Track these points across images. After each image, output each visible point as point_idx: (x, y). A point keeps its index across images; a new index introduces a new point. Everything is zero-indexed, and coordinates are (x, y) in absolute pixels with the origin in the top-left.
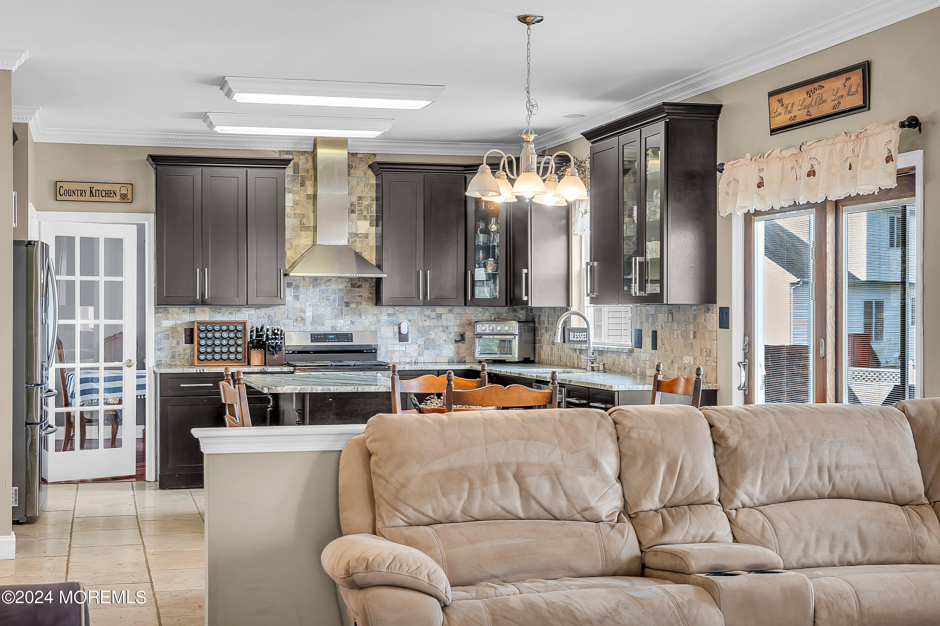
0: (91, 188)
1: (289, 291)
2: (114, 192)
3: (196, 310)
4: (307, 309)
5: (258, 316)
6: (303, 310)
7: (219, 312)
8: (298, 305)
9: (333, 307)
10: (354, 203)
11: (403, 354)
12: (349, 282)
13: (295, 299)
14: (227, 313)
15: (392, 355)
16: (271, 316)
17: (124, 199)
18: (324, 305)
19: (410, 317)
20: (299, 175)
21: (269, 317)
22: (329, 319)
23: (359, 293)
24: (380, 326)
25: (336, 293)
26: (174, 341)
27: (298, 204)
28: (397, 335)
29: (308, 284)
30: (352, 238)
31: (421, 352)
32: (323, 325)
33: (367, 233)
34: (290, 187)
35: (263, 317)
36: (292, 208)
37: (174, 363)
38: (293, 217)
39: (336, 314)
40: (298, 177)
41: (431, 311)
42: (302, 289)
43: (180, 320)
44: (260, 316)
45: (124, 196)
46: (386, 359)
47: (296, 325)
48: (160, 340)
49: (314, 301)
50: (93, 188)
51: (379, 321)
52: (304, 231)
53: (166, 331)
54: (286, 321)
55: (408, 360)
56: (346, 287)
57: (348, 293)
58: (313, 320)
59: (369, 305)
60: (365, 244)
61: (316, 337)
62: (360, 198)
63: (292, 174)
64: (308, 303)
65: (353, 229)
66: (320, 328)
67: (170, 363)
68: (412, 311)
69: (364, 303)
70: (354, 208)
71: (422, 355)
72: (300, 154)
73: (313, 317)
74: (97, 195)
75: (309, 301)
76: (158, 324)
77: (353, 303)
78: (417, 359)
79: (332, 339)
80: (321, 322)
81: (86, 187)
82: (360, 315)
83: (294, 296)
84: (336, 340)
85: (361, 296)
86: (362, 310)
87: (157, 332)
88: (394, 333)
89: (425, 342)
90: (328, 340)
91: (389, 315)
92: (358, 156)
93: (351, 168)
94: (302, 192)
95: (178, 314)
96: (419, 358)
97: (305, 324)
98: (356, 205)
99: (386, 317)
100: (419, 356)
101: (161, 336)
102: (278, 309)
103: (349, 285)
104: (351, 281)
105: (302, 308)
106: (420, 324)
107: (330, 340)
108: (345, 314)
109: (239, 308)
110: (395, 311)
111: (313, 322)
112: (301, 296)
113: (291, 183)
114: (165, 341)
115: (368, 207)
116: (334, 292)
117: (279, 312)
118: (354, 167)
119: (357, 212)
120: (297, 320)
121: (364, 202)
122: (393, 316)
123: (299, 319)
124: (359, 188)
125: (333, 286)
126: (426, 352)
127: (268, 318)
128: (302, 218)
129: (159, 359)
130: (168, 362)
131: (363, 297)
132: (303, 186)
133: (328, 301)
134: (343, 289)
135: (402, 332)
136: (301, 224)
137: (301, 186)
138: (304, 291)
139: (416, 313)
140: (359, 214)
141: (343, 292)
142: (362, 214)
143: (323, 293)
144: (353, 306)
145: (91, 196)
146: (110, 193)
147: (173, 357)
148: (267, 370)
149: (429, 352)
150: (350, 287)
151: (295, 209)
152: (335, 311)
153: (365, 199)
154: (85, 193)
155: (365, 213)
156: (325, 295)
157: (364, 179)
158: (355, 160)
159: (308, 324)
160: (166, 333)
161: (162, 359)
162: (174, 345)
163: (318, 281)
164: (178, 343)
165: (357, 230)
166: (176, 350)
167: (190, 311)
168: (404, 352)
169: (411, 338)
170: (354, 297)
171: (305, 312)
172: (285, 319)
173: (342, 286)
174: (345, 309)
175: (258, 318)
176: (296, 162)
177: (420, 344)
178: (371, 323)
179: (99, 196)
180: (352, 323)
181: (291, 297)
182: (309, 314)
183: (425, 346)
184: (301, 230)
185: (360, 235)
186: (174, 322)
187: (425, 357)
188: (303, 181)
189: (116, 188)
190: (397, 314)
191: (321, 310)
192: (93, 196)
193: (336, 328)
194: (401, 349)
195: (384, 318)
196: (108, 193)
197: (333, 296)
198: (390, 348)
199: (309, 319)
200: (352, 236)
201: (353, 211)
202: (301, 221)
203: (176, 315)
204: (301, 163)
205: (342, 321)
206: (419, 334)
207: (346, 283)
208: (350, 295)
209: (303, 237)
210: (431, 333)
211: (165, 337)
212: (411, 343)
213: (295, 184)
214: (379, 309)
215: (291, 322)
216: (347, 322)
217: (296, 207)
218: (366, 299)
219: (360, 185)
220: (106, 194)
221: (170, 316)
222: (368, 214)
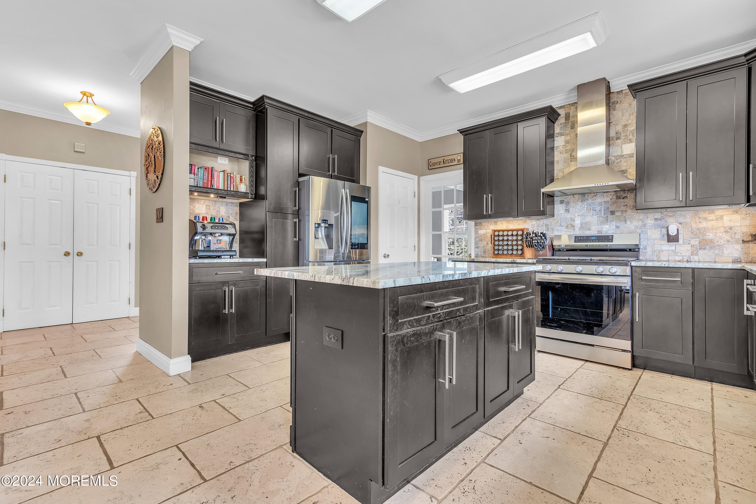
0: (443, 159)
1: (561, 206)
2: (454, 159)
3: (498, 223)
4: (576, 219)
5: (538, 225)
6: (572, 220)
7: (512, 224)
8: (569, 216)
9: (598, 215)
10: (620, 131)
11: (672, 253)
12: (614, 195)
13: (566, 212)
14: (517, 224)
15: (660, 254)
16: (548, 225)
17: (459, 162)
18: (591, 214)
19: (681, 220)
20: (570, 121)
21: (547, 225)
22: (595, 225)
23: (624, 203)
24: (645, 229)
25: (601, 205)
26: (485, 242)
27: (569, 143)
28: (666, 237)
29: (577, 200)
30: (617, 159)
31: (695, 252)
32: (590, 230)
33: (632, 153)
34: (563, 131)
35: (542, 225)
36: (564, 146)
37: (485, 256)
38: (564, 153)
39: (602, 221)
40: (569, 122)
41: (709, 214)
42: (572, 204)
43: (488, 229)
44: (539, 225)
45: (459, 161)
46: (653, 257)
47: (567, 231)
48: (477, 242)
49: (582, 212)
50: (444, 159)
51: (645, 225)
52: (574, 161)
53: (481, 236)
54: (559, 228)
55: (678, 258)
56: (611, 199)
57: (613, 204)
58: (581, 226)
59: (633, 212)
60: (630, 162)
61: (579, 239)
62: (626, 126)
63: (564, 122)
64: (577, 214)
65: (619, 152)
66: (587, 233)
67: (483, 256)
68: (684, 215)
69: (629, 211)
70: (619, 135)
71: (697, 254)
72: (571, 105)
73: (581, 224)
74: (446, 163)
75: (578, 213)
76: (477, 232)
77: (618, 211)
78: (690, 258)
79: (593, 240)
80: (588, 227)
81: (441, 160)
82: (625, 221)
83: (566, 210)
84: (597, 241)
85: (627, 205)
86: (627, 217)
87: (476, 237)
88: (662, 235)
89: (700, 243)
90: (589, 241)
91: (656, 219)
92: (624, 92)
93: (617, 104)
94: (572, 133)
95: (487, 226)
96: (692, 257)
97: (574, 230)
98: (621, 132)
99: (653, 222)
100: (692, 255)
101: (478, 240)
102: (553, 219)
103: (615, 197)
104: (616, 194)
105: (572, 218)
106: (694, 226)
107: (592, 241)
108: (610, 221)
109: (525, 221)
110: (662, 215)
111: (582, 228)
112: (571, 210)
113: (563, 128)
114: (480, 242)
115: (632, 132)
116: (600, 204)
117: (553, 222)
118: (619, 102)
119: (623, 138)
120: (568, 227)
121: (629, 129)
122: (661, 220)
123: (569, 226)
124: (624, 118)
125: (599, 199)
126: (701, 252)
127: (545, 226)
128: (572, 152)
129: (477, 253)
130: (482, 255)
131: (628, 206)
132: (573, 128)
133: (594, 212)
134: (608, 201)
135: (670, 233)
136: (571, 156)
137: (571, 129)
138: (574, 205)
139: (689, 217)
140: (625, 139)
141: (608, 203)
142: (628, 139)
143: (590, 205)
144: (618, 214)
145: (443, 164)
146: (452, 160)
147: (485, 252)
148: (516, 261)
149: (706, 251)
150: (615, 199)
151: (566, 146)
152: (601, 218)
153: (630, 126)
154: (441, 163)
155: (631, 137)
156: (591, 207)
157: (629, 109)
158: (620, 96)
159: (577, 229)
160: (481, 237)
161: (478, 253)
162: (485, 245)
163: (586, 197)
164: (487, 244)
165: (622, 152)
166: (486, 248)
167: (494, 224)
168: (674, 252)
169: (683, 239)
170: (620, 207)
171: (574, 221)
172: (558, 226)
173: (607, 199)
174: (610, 217)
175: (538, 226)
176: (568, 112)
177: (693, 244)
178: (636, 227)
179: (447, 163)
180: (617, 227)
181: (563, 210)
182: (578, 222)
183: (699, 246)
184: (571, 161)
185: (625, 156)
186: (485, 231)
187: (700, 256)
188: (573, 125)
189: (455, 157)
190: (665, 219)
191: (588, 219)
192: (445, 164)
193: (601, 232)
194: (670, 249)
195: (650, 221)
196: (451, 161)
197: (599, 207)
198: (657, 247)
199: (578, 226)
200: (618, 158)
201: (618, 138)
202: (571, 154)
203: (486, 227)
204: (571, 112)
205: (608, 226)
206: (692, 236)
207: (611, 197)
208: (615, 205)
209: (572, 166)
210: (708, 234)
211: (480, 240)
212: (682, 243)
213: (566, 129)
214: (645, 215)
215: (563, 229)
216: (612, 227)
217: (567, 145)
218: (631, 207)
219: (625, 115)
220: (450, 161)
221: (483, 227)
222: (634, 137)
